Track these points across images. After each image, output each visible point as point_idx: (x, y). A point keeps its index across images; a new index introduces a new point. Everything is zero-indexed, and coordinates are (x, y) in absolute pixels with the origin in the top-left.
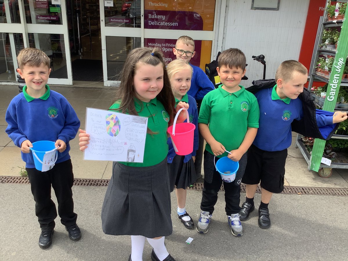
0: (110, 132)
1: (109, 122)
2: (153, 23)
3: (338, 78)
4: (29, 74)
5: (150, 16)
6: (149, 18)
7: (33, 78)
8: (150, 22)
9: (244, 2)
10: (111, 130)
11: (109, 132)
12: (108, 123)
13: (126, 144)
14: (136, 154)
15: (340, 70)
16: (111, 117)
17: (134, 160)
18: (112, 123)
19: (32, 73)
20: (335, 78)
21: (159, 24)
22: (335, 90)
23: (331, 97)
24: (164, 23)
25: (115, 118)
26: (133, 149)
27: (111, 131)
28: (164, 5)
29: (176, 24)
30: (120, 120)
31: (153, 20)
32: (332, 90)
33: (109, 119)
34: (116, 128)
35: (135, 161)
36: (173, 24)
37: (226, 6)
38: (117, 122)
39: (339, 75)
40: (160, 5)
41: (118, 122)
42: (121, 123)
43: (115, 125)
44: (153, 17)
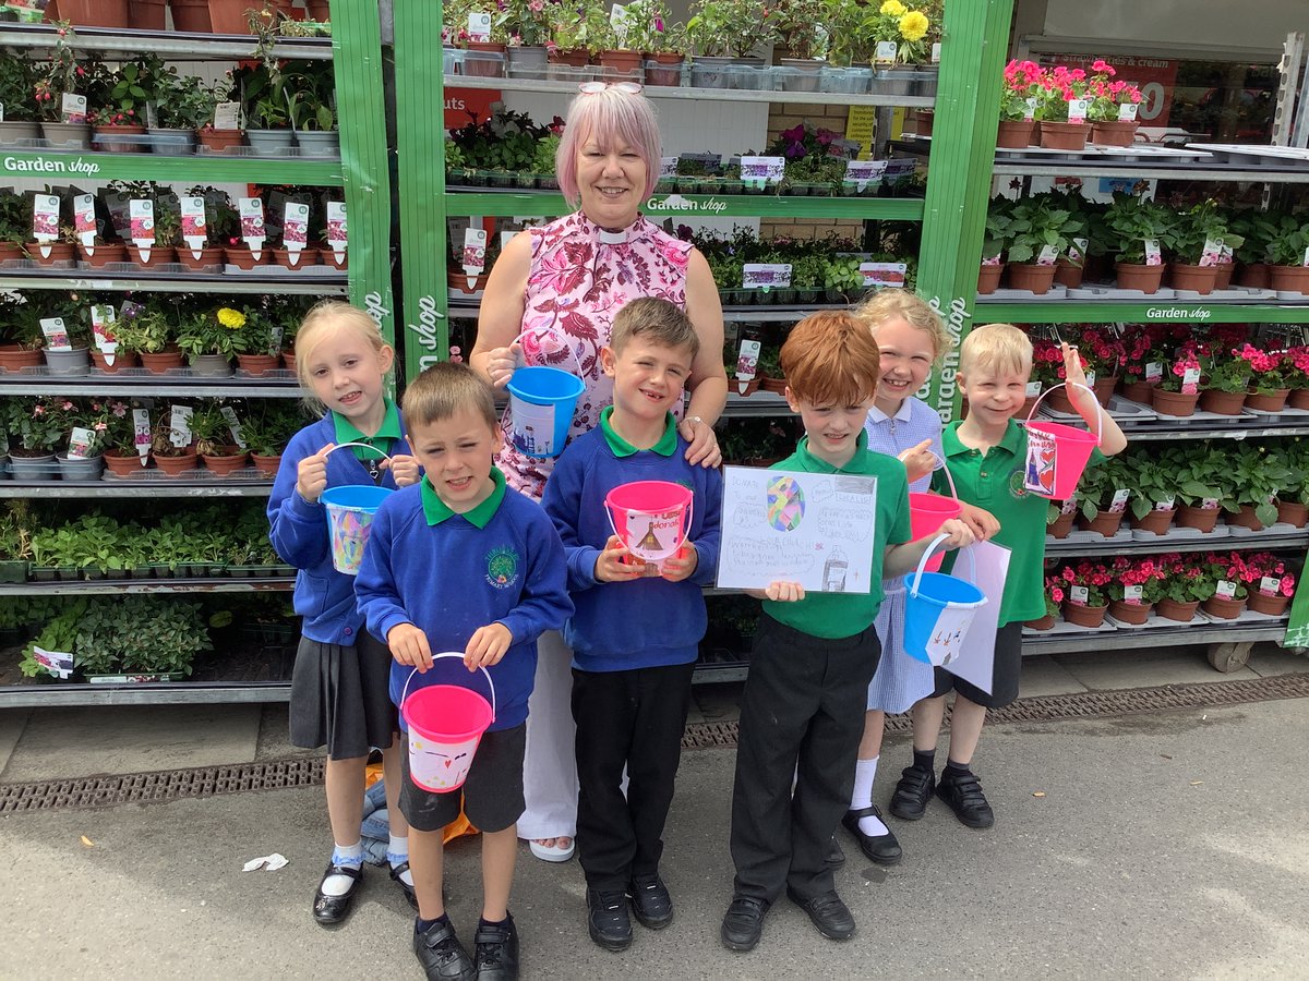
0: (777, 520)
1: (775, 496)
4: (640, 363)
7: (645, 380)
10: (780, 517)
11: (773, 521)
12: (772, 499)
13: (819, 547)
14: (849, 571)
16: (780, 484)
17: (843, 588)
18: (783, 499)
19: (648, 364)
25: (789, 485)
26: (841, 558)
27: (780, 519)
30: (803, 488)
33: (774, 490)
34: (794, 511)
35: (846, 590)
38: (795, 496)
41: (798, 494)
42: (806, 497)
43: (790, 502)
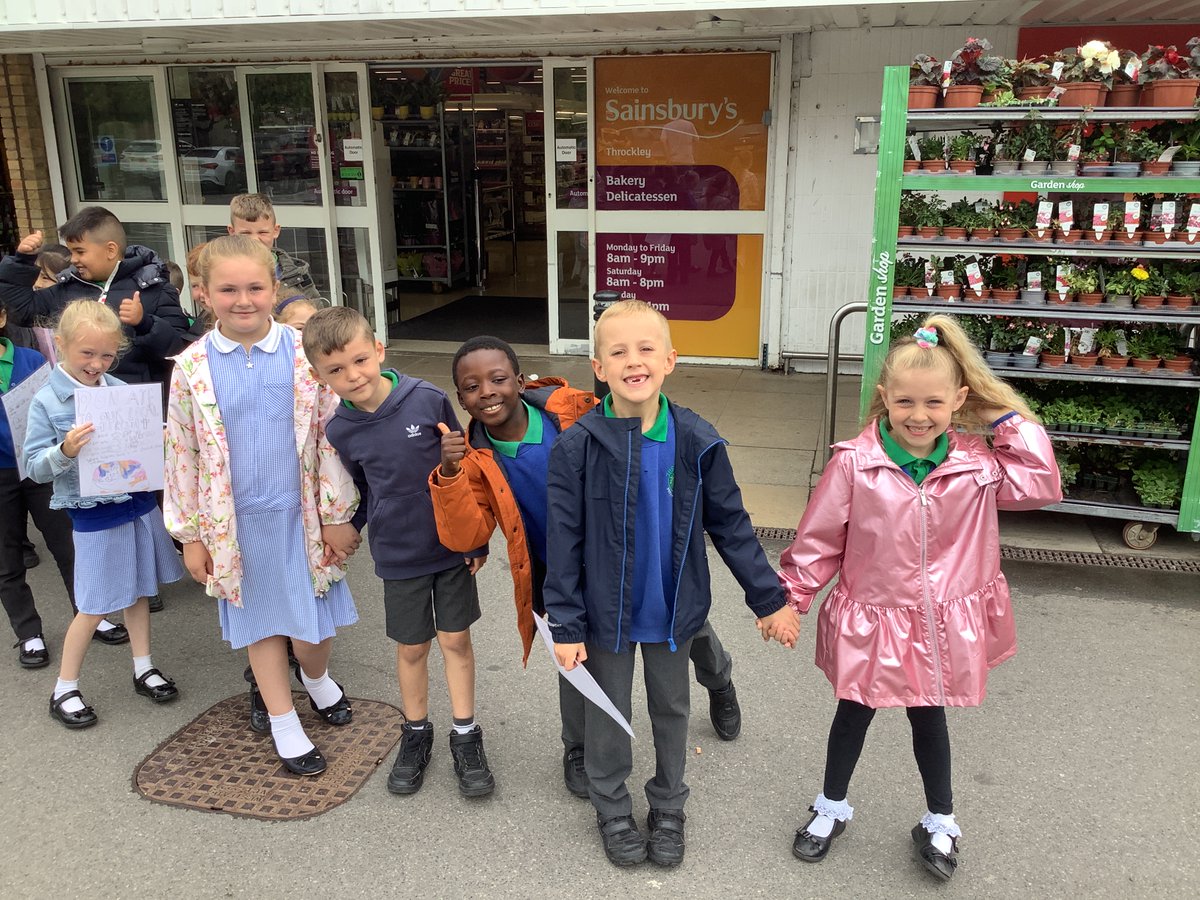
2: (616, 197)
3: (884, 294)
5: (610, 180)
6: (608, 184)
8: (610, 195)
9: (836, 137)
15: (885, 277)
20: (879, 293)
21: (632, 197)
22: (882, 320)
23: (878, 335)
24: (643, 194)
28: (642, 153)
29: (674, 197)
31: (616, 189)
32: (877, 320)
36: (666, 198)
37: (790, 149)
39: (885, 288)
40: (633, 152)
44: (617, 182)
